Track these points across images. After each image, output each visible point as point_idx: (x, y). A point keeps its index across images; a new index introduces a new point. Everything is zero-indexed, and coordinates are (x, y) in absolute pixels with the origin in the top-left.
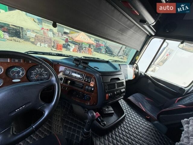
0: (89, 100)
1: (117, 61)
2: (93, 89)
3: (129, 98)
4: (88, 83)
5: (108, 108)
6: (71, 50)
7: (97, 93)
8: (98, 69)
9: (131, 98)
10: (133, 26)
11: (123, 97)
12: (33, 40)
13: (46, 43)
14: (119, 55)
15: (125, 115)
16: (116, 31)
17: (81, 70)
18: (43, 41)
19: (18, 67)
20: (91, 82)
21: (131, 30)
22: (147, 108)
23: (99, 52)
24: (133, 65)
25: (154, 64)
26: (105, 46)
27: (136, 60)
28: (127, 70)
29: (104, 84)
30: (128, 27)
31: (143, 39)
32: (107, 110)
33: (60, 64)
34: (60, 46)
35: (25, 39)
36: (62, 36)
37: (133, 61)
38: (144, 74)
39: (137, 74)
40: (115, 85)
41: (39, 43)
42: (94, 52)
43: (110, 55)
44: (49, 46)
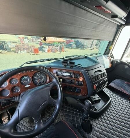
0: (80, 92)
1: (92, 54)
2: (82, 83)
3: (110, 85)
4: (78, 79)
5: (94, 96)
6: (46, 51)
7: (87, 85)
8: (82, 65)
9: (111, 84)
10: (104, 21)
11: (107, 85)
12: (14, 50)
13: (25, 50)
14: (92, 48)
15: (111, 100)
16: (90, 30)
17: (69, 69)
18: (22, 48)
19: (26, 76)
20: (80, 78)
21: (103, 25)
22: (129, 91)
23: (70, 48)
24: (108, 54)
25: (128, 50)
26: (74, 41)
27: (110, 50)
28: (103, 60)
29: (90, 77)
30: (101, 23)
31: (114, 29)
32: (94, 98)
33: (52, 67)
34: (37, 50)
35: (8, 50)
36: (36, 41)
37: (107, 51)
38: (120, 61)
39: (113, 62)
40: (99, 77)
41: (20, 51)
42: (67, 49)
43: (81, 48)
44: (28, 52)
